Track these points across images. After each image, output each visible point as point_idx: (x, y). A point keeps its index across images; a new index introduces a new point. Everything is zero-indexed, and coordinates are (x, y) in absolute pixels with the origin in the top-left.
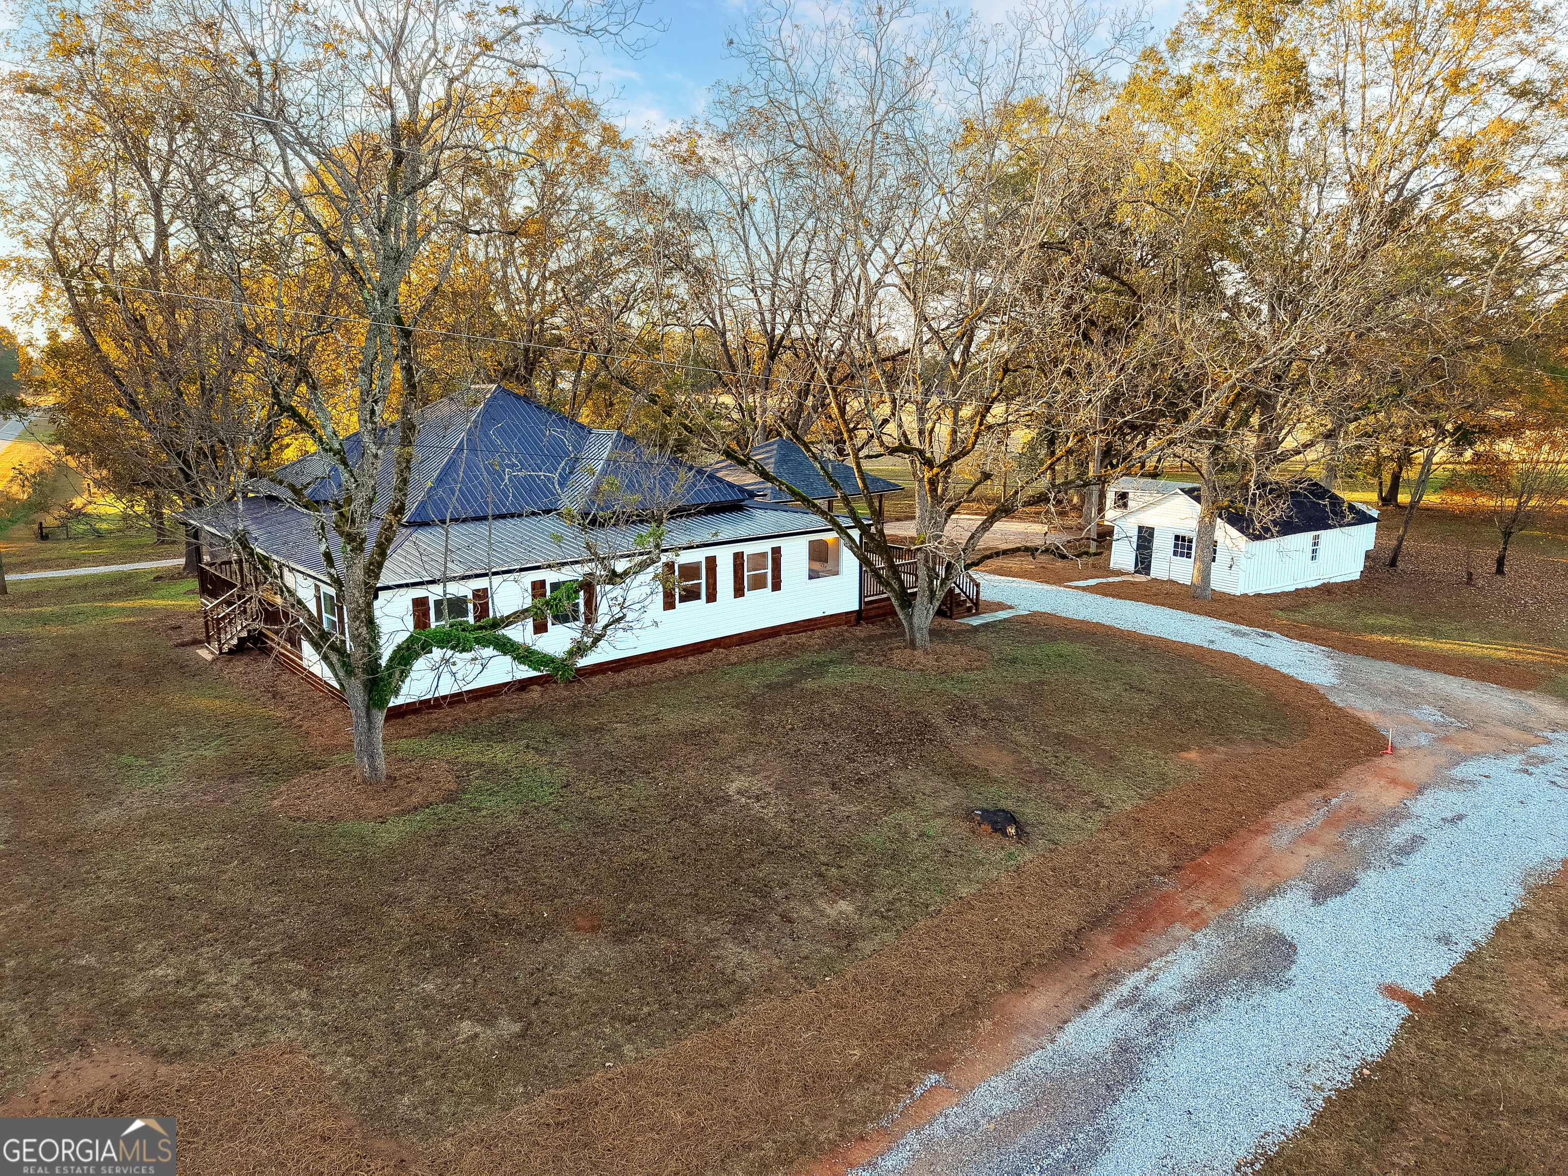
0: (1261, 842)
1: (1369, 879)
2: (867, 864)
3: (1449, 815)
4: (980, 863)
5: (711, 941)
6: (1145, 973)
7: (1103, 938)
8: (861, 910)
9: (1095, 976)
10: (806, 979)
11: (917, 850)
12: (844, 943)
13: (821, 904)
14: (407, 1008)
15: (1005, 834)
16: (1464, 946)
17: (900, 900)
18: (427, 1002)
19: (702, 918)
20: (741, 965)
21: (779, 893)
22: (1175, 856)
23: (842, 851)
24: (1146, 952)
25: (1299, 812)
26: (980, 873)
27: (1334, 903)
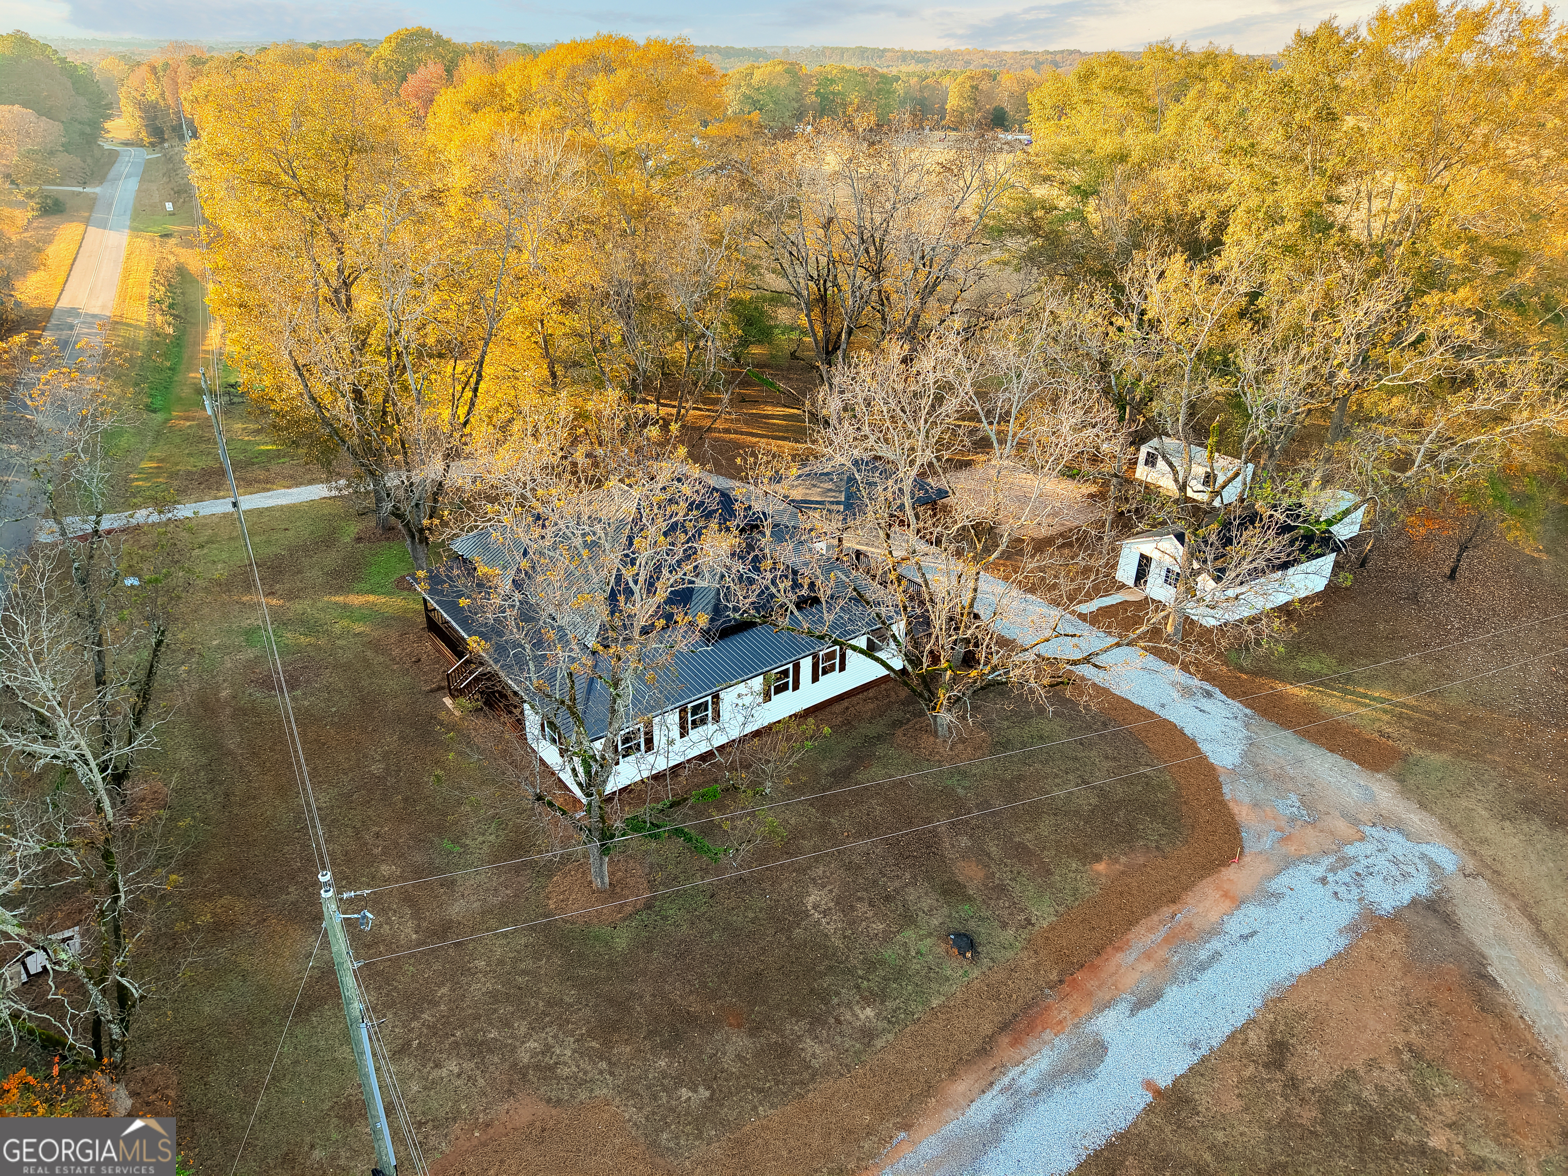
0: (1119, 956)
1: (1172, 993)
2: (884, 978)
3: (1246, 931)
4: (948, 979)
5: (798, 1037)
6: (1021, 1068)
7: (1005, 1040)
8: (878, 1015)
9: (994, 1069)
10: (846, 1065)
11: (915, 966)
12: (867, 1040)
13: (857, 1009)
14: (655, 1078)
15: (964, 956)
16: (1204, 1051)
17: (900, 1008)
18: (664, 1075)
19: (794, 1020)
20: (814, 1055)
21: (835, 1000)
22: (1062, 972)
23: (871, 965)
24: (1025, 1052)
25: (1151, 930)
26: (945, 989)
27: (1142, 1014)
